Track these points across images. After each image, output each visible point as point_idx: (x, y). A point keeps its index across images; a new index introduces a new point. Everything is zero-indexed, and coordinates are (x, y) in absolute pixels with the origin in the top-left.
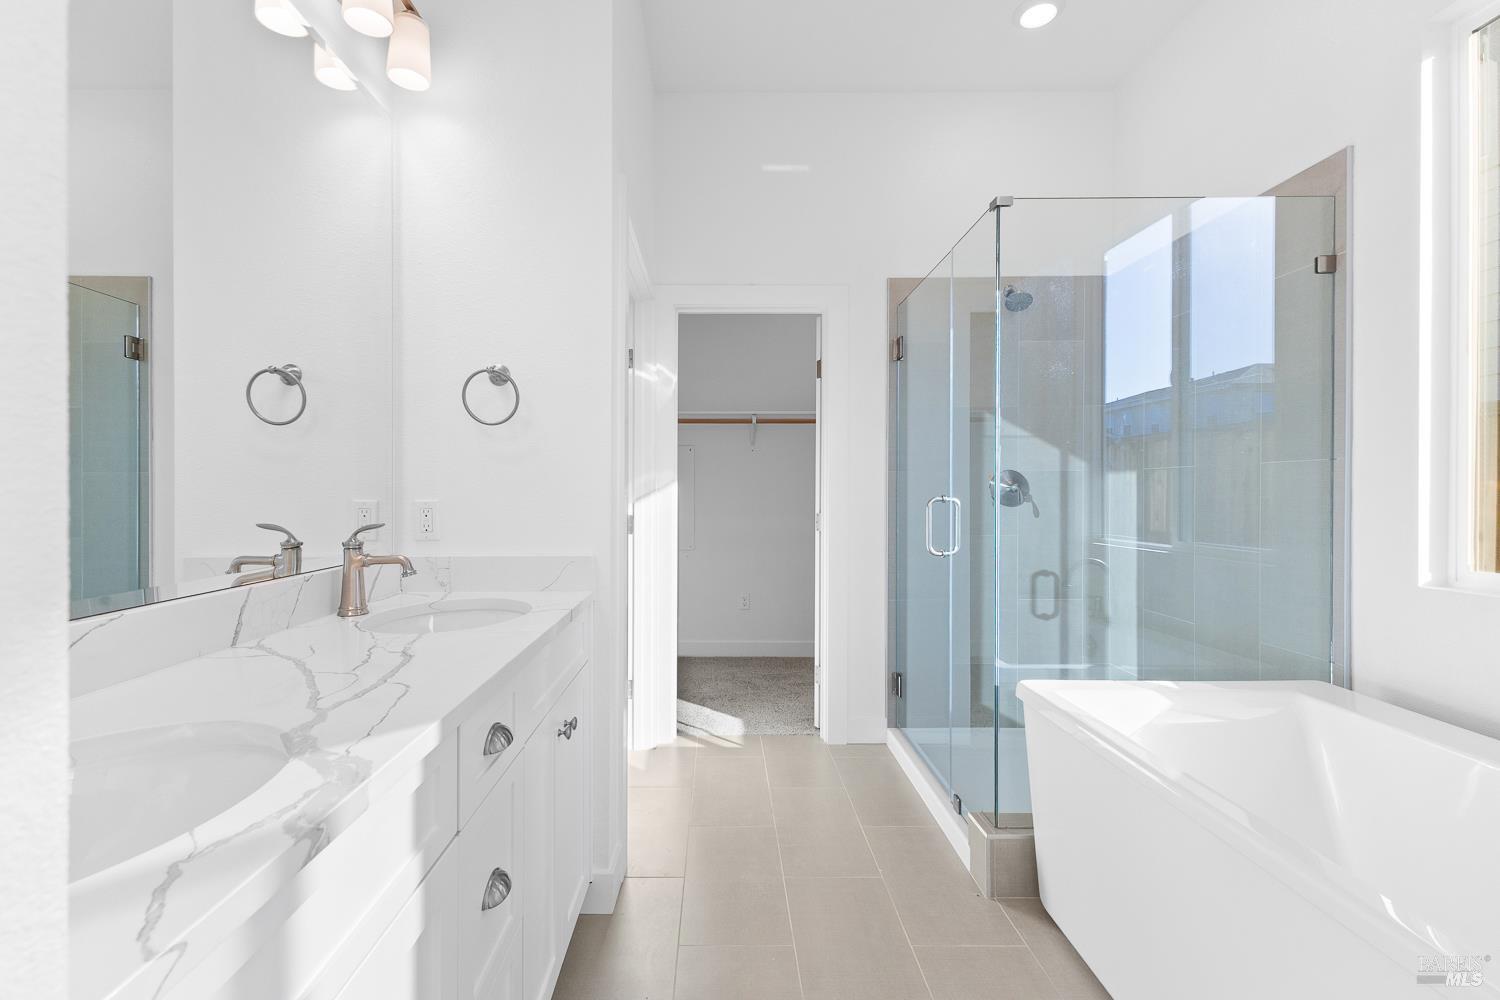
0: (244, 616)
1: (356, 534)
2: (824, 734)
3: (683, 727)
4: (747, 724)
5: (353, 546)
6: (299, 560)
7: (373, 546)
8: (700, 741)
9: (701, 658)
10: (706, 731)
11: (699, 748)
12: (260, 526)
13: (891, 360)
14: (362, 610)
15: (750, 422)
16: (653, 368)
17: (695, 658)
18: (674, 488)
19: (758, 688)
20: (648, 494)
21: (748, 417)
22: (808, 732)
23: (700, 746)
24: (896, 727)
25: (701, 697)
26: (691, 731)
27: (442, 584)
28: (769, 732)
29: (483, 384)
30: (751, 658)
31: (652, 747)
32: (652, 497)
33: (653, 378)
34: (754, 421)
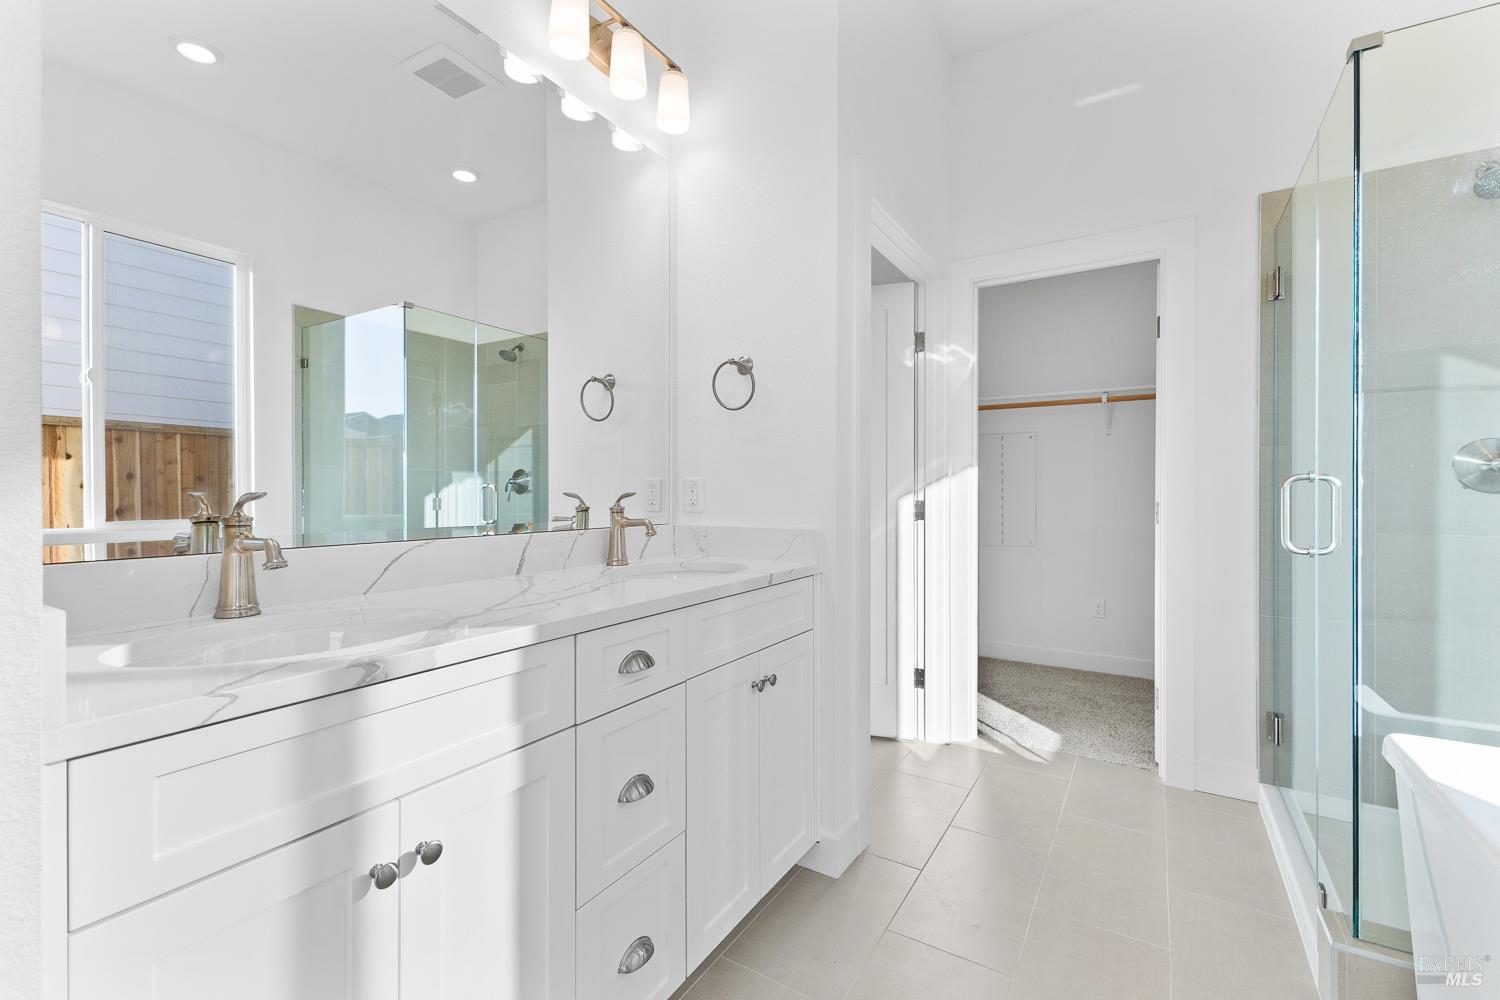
0: (526, 554)
1: (619, 500)
2: (1162, 771)
3: (984, 728)
4: (1066, 742)
5: (616, 510)
6: (587, 520)
7: (632, 511)
8: (1002, 747)
9: (1043, 667)
10: (1013, 739)
11: (997, 754)
12: (565, 494)
13: (1264, 300)
14: (623, 562)
15: (1099, 401)
16: (945, 349)
17: (1035, 665)
18: (972, 475)
19: (1100, 707)
20: (939, 479)
21: (1098, 396)
22: (1145, 766)
23: (1000, 752)
24: (1274, 784)
25: (1022, 705)
26: (995, 735)
27: (702, 550)
28: (1091, 755)
29: (730, 376)
30: (1106, 675)
31: (945, 742)
32: (945, 482)
33: (944, 360)
34: (1104, 399)
